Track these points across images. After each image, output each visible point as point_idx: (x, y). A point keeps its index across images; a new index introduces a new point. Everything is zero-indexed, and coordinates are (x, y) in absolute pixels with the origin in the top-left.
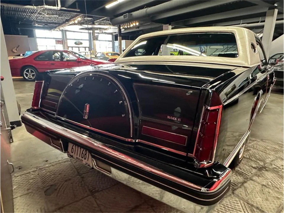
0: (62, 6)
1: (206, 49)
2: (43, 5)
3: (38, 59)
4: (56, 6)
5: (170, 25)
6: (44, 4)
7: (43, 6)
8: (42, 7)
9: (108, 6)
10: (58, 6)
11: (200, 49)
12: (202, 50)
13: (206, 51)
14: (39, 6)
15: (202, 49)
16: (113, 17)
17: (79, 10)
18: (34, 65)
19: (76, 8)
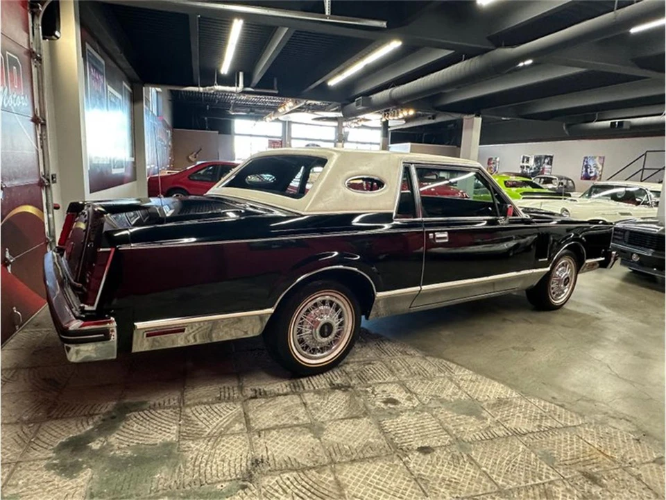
0: (246, 85)
1: (602, 171)
2: (213, 85)
3: (196, 178)
4: (234, 86)
5: (478, 115)
6: (216, 82)
7: (212, 87)
8: (212, 89)
9: (334, 82)
10: (238, 86)
11: (584, 169)
12: (591, 173)
13: (601, 175)
14: (208, 88)
15: (589, 170)
16: (345, 102)
17: (277, 92)
18: (186, 188)
19: (273, 89)
